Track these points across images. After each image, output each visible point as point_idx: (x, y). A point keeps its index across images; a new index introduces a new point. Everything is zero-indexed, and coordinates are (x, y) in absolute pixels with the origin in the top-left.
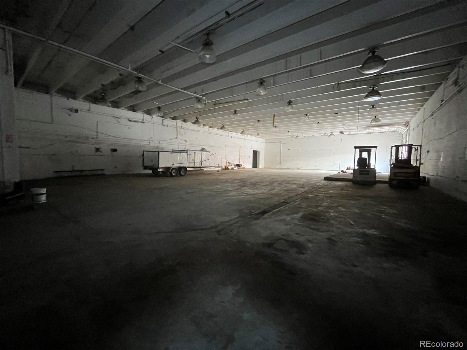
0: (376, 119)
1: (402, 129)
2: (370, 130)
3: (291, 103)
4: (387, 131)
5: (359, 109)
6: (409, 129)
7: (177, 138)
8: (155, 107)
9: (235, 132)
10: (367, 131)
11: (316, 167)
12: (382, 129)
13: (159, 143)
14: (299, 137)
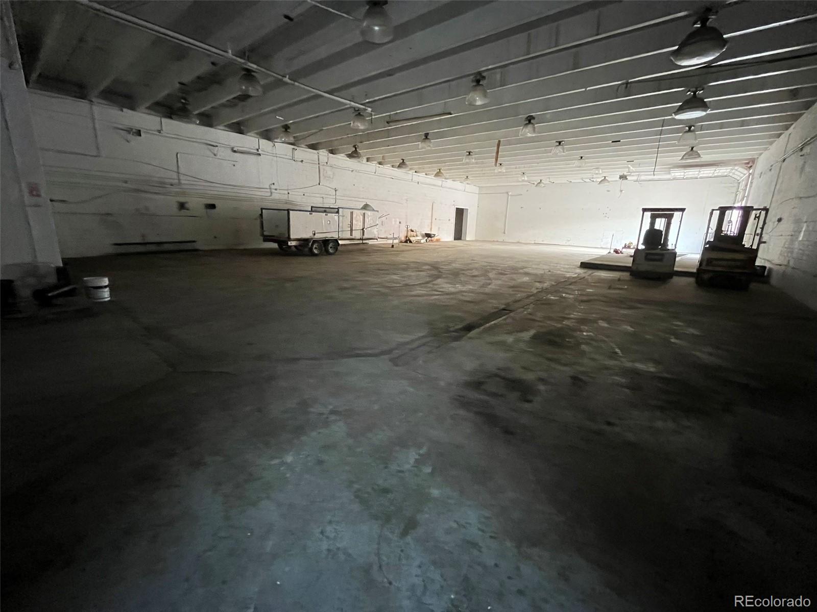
0: (691, 152)
1: (740, 173)
2: (679, 174)
3: (532, 121)
4: (710, 175)
5: (661, 133)
6: (752, 174)
7: (319, 184)
8: (277, 126)
9: (424, 174)
10: (673, 174)
11: (569, 241)
12: (702, 172)
13: (288, 193)
14: (543, 184)
